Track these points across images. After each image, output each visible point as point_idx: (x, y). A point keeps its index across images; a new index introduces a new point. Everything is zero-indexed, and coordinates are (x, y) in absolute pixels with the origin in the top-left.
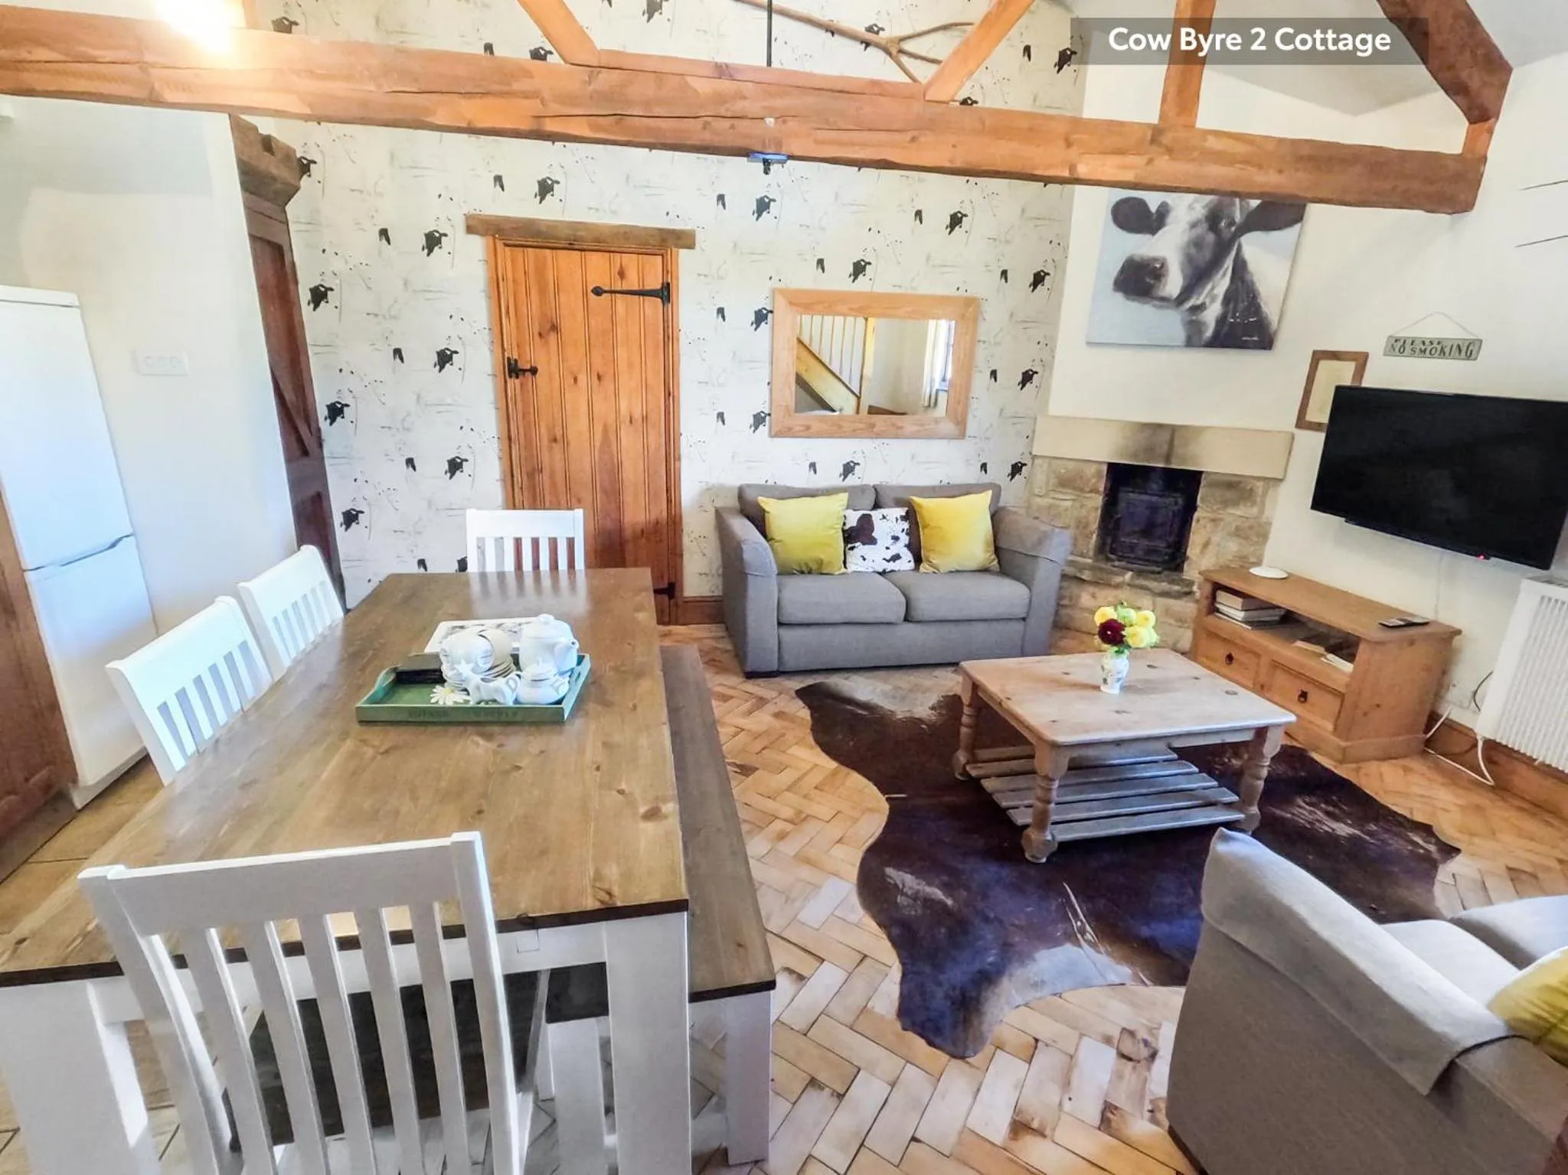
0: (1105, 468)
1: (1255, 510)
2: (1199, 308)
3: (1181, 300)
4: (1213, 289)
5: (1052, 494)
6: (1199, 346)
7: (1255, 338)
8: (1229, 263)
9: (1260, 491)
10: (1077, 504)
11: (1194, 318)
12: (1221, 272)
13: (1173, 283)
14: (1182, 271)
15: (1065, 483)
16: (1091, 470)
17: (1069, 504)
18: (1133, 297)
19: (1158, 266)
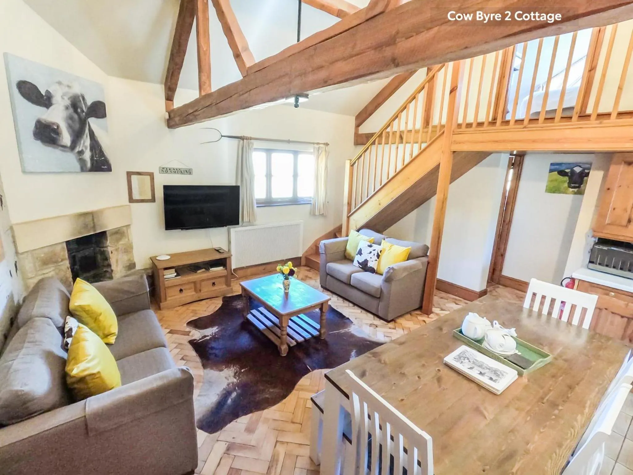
0: (65, 245)
1: (127, 240)
2: (81, 153)
3: (73, 147)
4: (84, 143)
5: (40, 273)
6: (87, 171)
7: (106, 167)
8: (87, 131)
9: (126, 232)
10: (57, 271)
11: (81, 157)
12: (85, 136)
13: (66, 138)
14: (69, 132)
15: (46, 262)
16: (59, 248)
17: (53, 273)
18: (47, 144)
19: (56, 127)
